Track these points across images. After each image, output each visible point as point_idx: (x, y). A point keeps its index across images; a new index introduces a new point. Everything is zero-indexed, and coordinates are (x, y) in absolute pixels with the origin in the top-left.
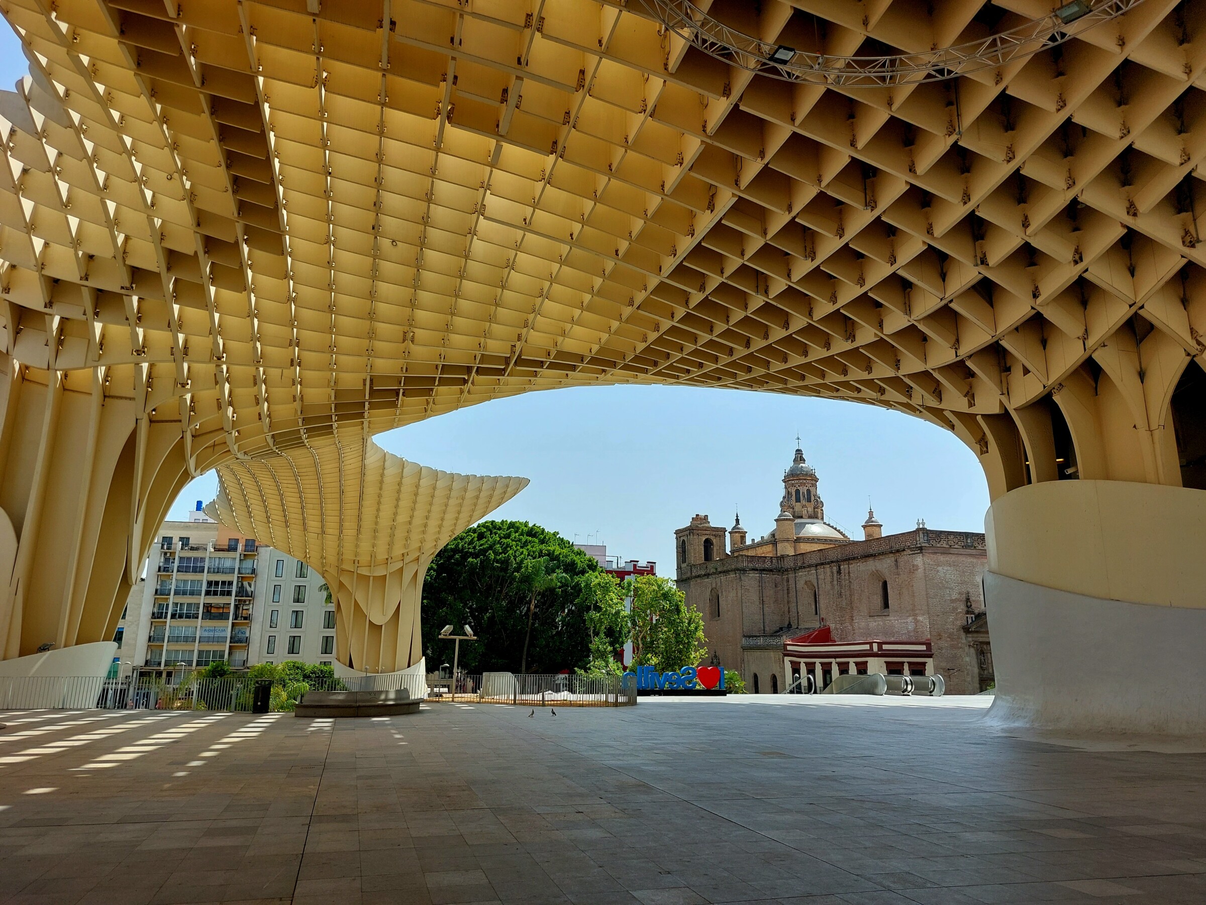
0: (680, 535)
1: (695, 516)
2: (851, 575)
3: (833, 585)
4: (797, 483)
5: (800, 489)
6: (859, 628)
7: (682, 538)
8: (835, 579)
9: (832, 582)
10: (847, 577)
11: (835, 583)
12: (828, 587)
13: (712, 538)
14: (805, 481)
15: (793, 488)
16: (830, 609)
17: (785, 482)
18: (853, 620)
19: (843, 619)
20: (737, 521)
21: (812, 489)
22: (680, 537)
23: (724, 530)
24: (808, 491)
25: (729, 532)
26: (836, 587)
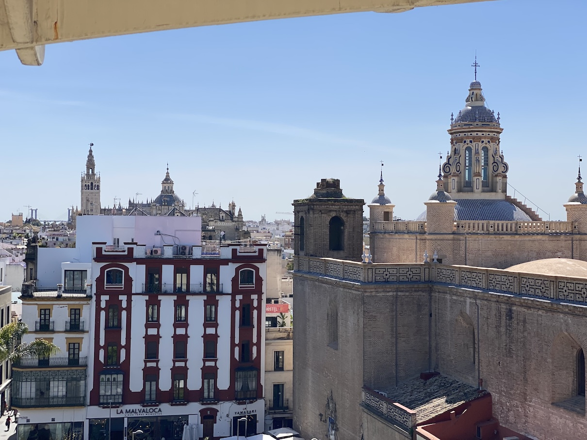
0: (299, 208)
1: (320, 181)
2: (528, 326)
3: (499, 332)
4: (468, 137)
5: (473, 146)
6: (535, 417)
7: (301, 214)
8: (503, 323)
9: (498, 327)
10: (521, 328)
11: (503, 330)
12: (492, 333)
13: (343, 216)
14: (480, 134)
15: (462, 144)
16: (492, 368)
17: (451, 134)
18: (526, 399)
19: (512, 392)
20: (381, 186)
21: (491, 146)
22: (298, 212)
23: (361, 202)
24: (486, 150)
25: (369, 206)
26: (504, 337)
